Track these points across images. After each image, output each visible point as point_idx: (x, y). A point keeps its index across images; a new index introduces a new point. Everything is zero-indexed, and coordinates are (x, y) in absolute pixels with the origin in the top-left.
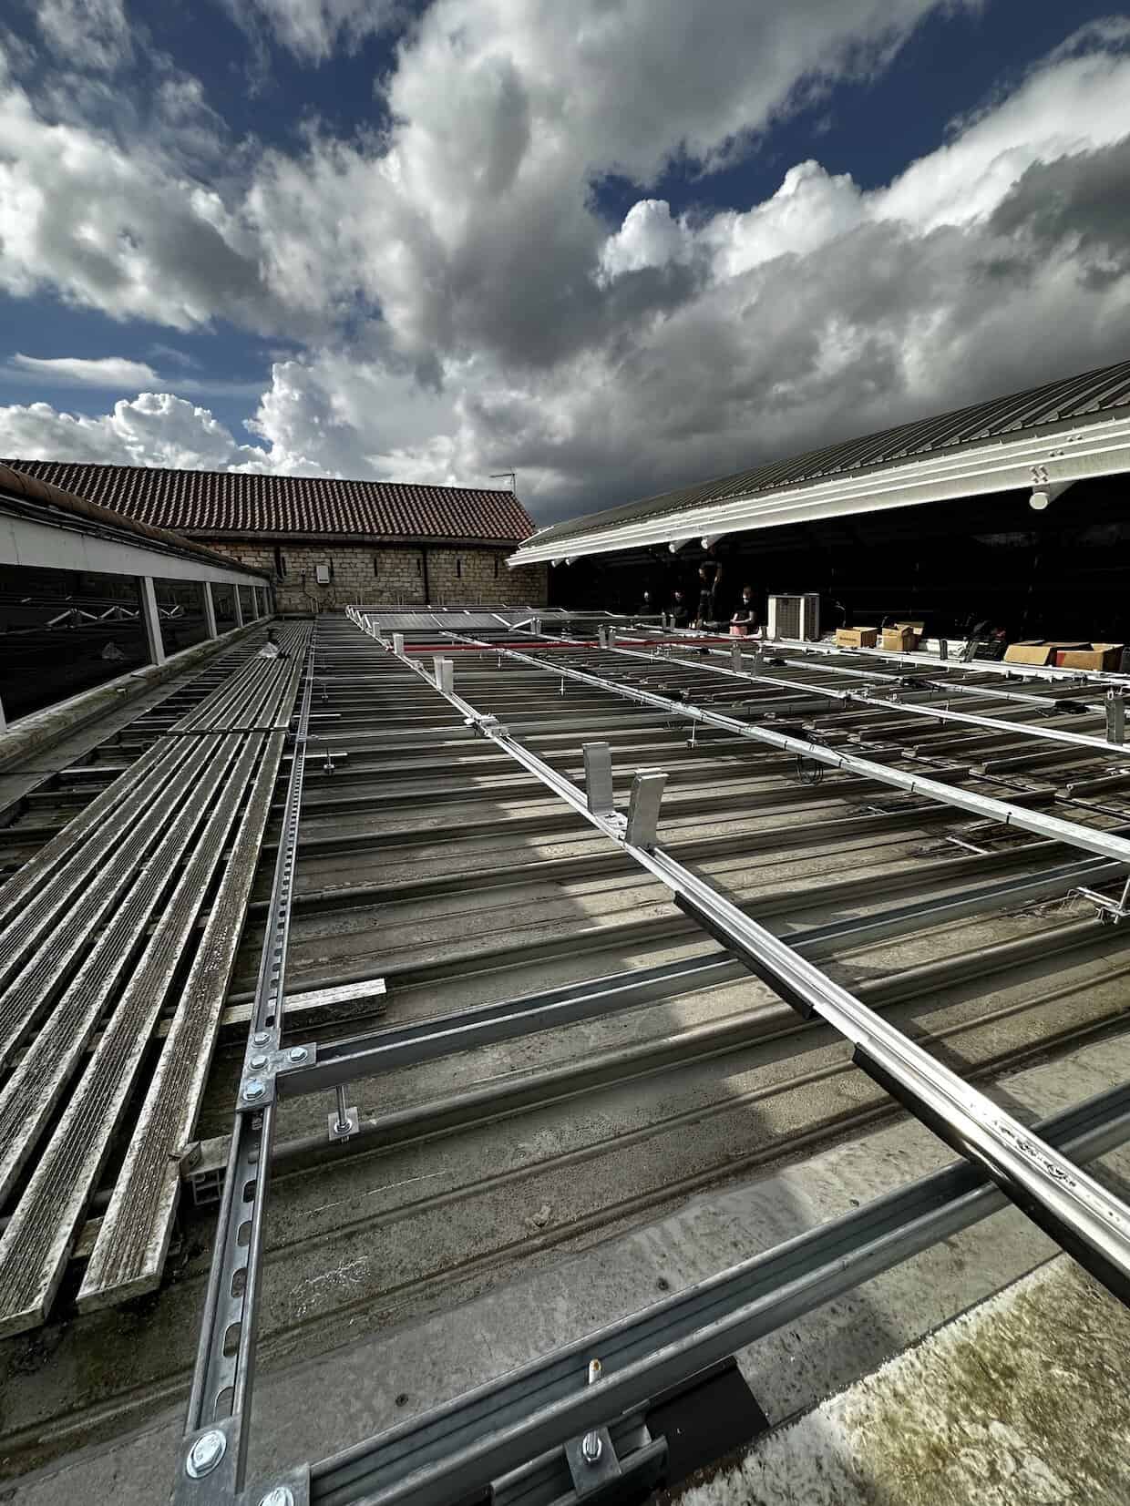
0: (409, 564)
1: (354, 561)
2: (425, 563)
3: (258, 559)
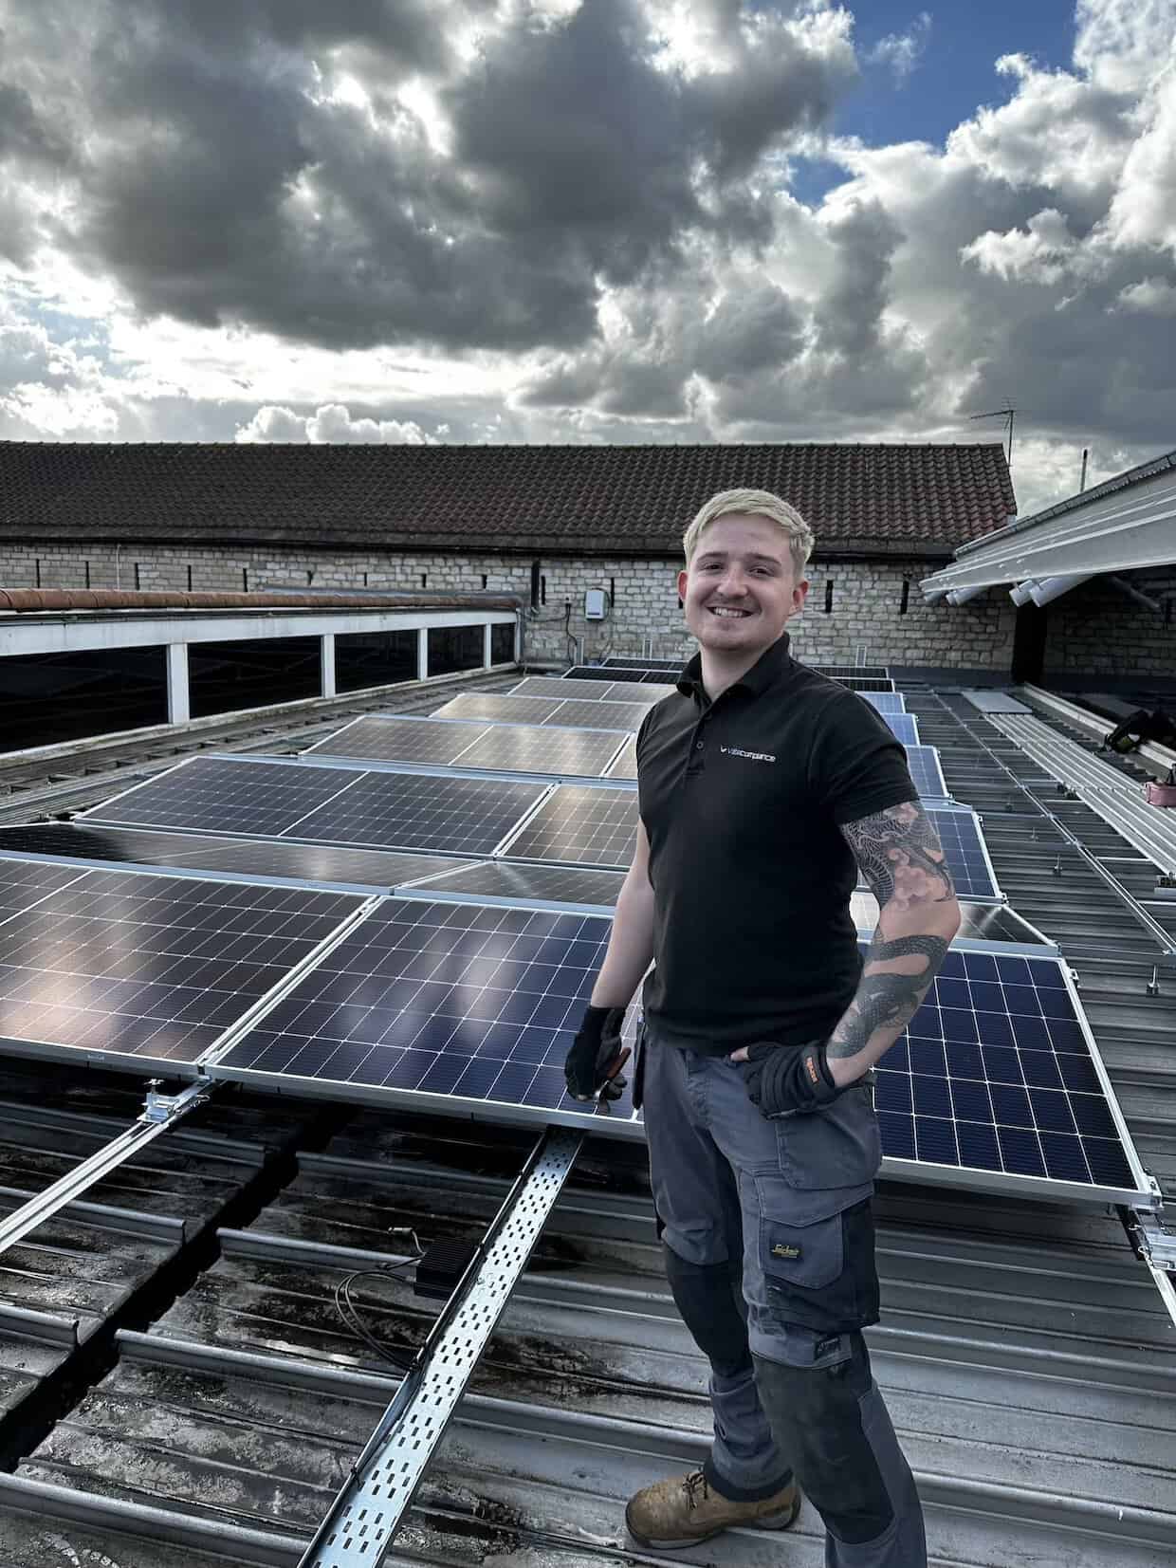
1: (647, 582)
3: (510, 579)
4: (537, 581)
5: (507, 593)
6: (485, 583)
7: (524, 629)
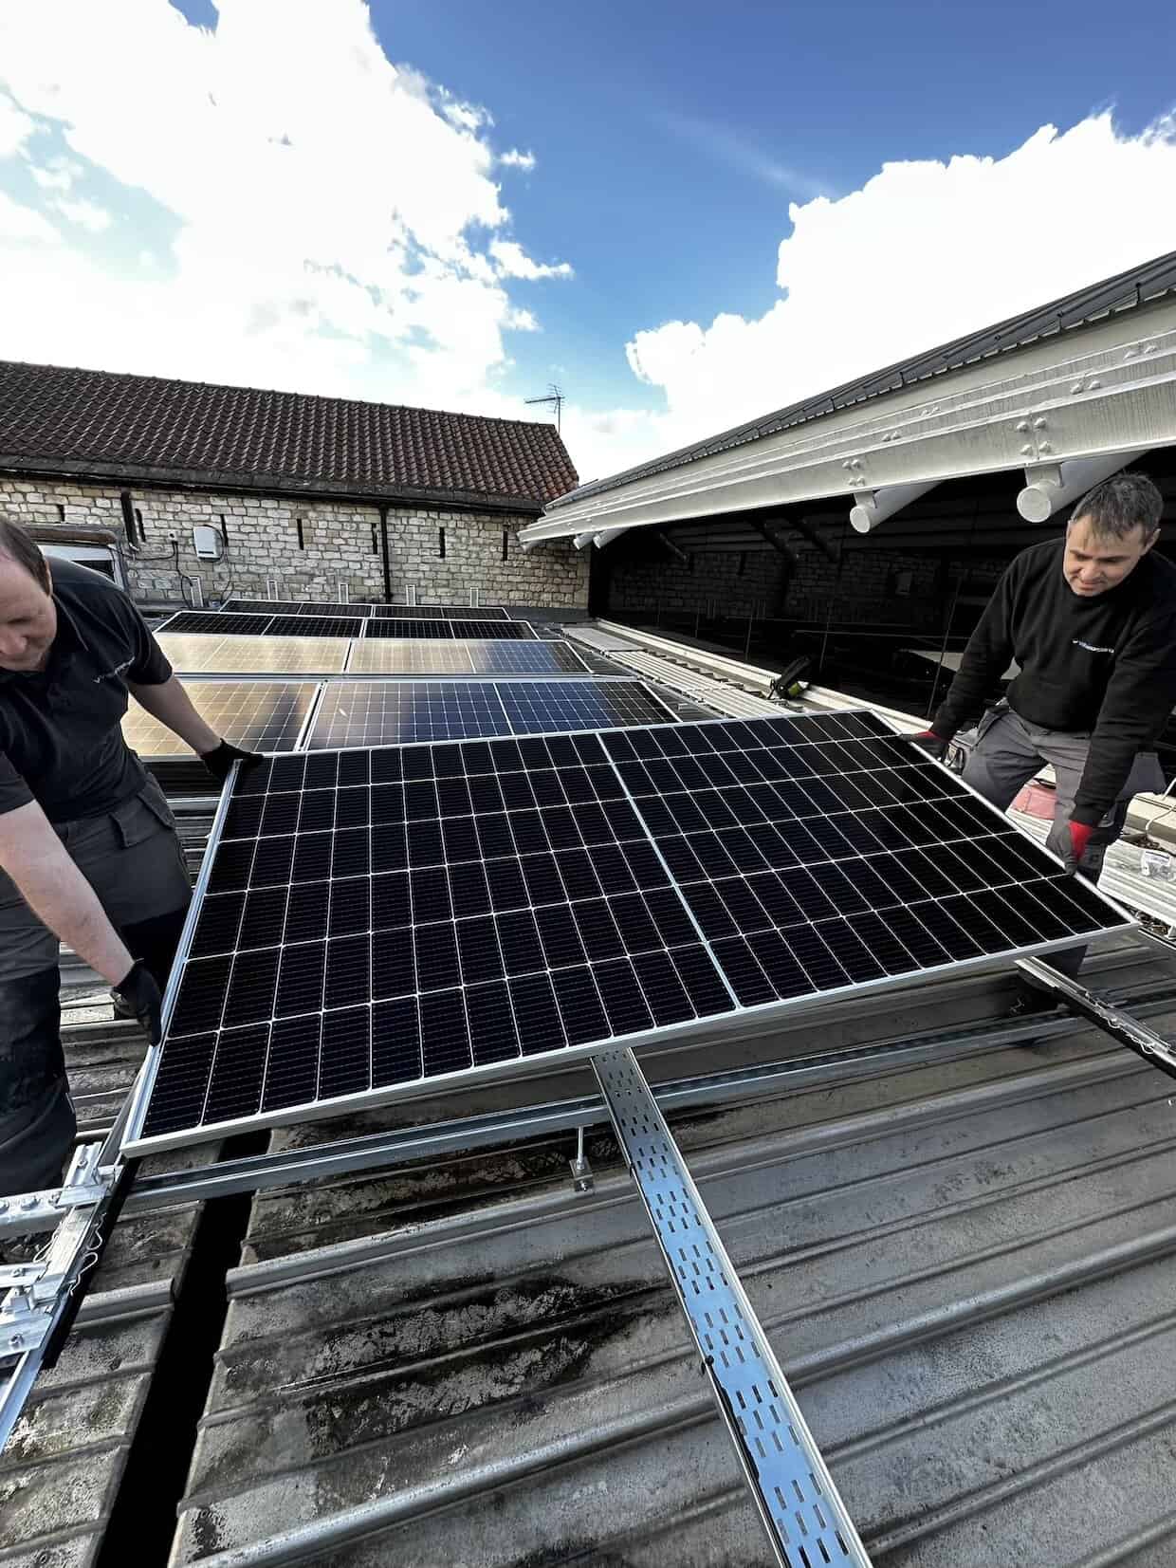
0: (357, 530)
1: (263, 521)
2: (384, 532)
3: (94, 511)
4: (130, 514)
5: (94, 526)
6: (62, 515)
7: (124, 569)
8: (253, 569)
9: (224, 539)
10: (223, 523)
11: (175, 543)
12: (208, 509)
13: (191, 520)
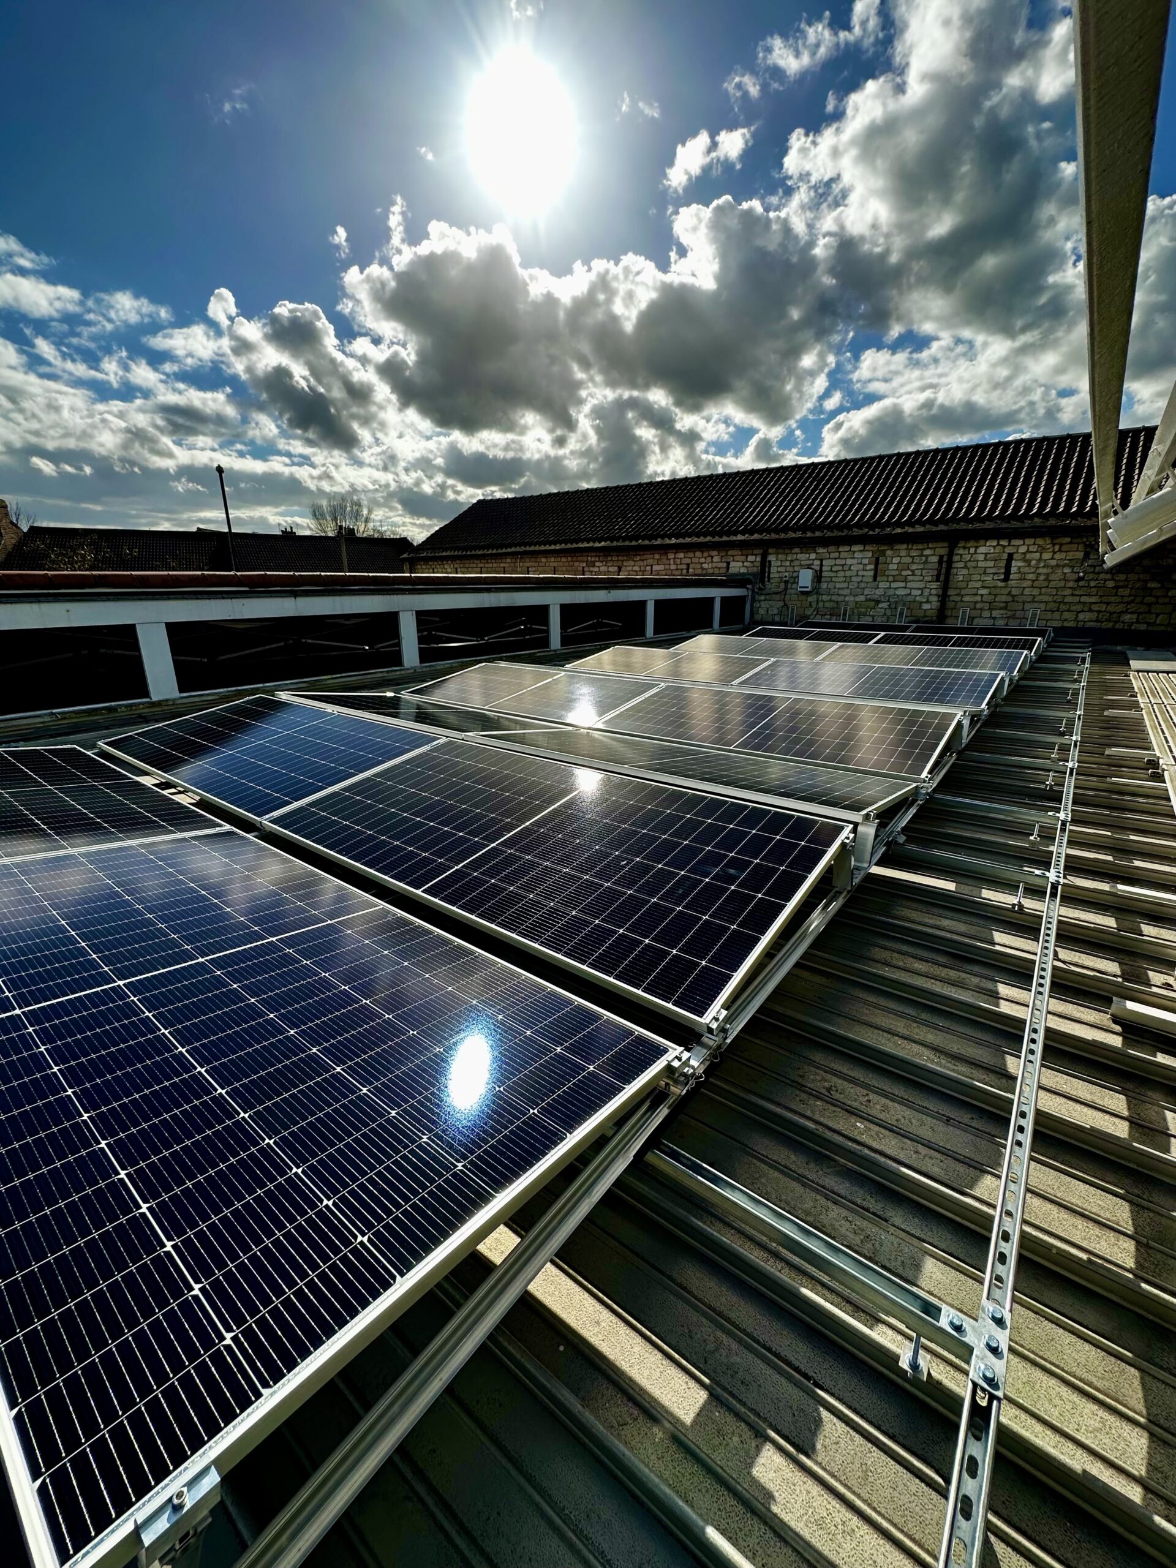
0: (926, 562)
1: (849, 562)
2: (950, 562)
3: (746, 564)
4: (765, 564)
5: (743, 574)
6: (728, 568)
7: (753, 600)
8: (834, 598)
9: (818, 577)
10: (821, 565)
11: (786, 582)
12: (813, 556)
13: (801, 565)
